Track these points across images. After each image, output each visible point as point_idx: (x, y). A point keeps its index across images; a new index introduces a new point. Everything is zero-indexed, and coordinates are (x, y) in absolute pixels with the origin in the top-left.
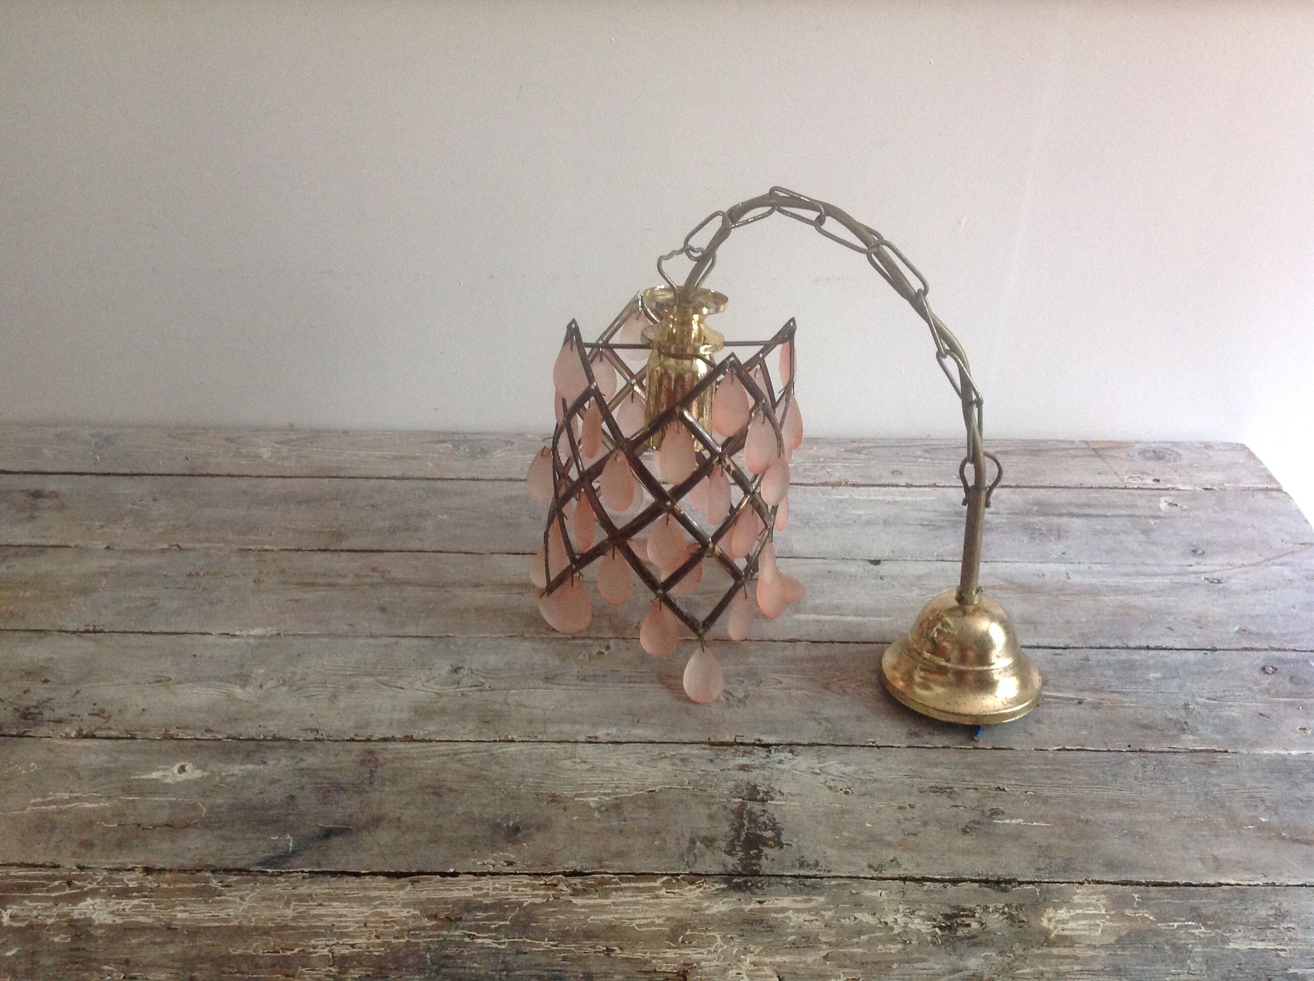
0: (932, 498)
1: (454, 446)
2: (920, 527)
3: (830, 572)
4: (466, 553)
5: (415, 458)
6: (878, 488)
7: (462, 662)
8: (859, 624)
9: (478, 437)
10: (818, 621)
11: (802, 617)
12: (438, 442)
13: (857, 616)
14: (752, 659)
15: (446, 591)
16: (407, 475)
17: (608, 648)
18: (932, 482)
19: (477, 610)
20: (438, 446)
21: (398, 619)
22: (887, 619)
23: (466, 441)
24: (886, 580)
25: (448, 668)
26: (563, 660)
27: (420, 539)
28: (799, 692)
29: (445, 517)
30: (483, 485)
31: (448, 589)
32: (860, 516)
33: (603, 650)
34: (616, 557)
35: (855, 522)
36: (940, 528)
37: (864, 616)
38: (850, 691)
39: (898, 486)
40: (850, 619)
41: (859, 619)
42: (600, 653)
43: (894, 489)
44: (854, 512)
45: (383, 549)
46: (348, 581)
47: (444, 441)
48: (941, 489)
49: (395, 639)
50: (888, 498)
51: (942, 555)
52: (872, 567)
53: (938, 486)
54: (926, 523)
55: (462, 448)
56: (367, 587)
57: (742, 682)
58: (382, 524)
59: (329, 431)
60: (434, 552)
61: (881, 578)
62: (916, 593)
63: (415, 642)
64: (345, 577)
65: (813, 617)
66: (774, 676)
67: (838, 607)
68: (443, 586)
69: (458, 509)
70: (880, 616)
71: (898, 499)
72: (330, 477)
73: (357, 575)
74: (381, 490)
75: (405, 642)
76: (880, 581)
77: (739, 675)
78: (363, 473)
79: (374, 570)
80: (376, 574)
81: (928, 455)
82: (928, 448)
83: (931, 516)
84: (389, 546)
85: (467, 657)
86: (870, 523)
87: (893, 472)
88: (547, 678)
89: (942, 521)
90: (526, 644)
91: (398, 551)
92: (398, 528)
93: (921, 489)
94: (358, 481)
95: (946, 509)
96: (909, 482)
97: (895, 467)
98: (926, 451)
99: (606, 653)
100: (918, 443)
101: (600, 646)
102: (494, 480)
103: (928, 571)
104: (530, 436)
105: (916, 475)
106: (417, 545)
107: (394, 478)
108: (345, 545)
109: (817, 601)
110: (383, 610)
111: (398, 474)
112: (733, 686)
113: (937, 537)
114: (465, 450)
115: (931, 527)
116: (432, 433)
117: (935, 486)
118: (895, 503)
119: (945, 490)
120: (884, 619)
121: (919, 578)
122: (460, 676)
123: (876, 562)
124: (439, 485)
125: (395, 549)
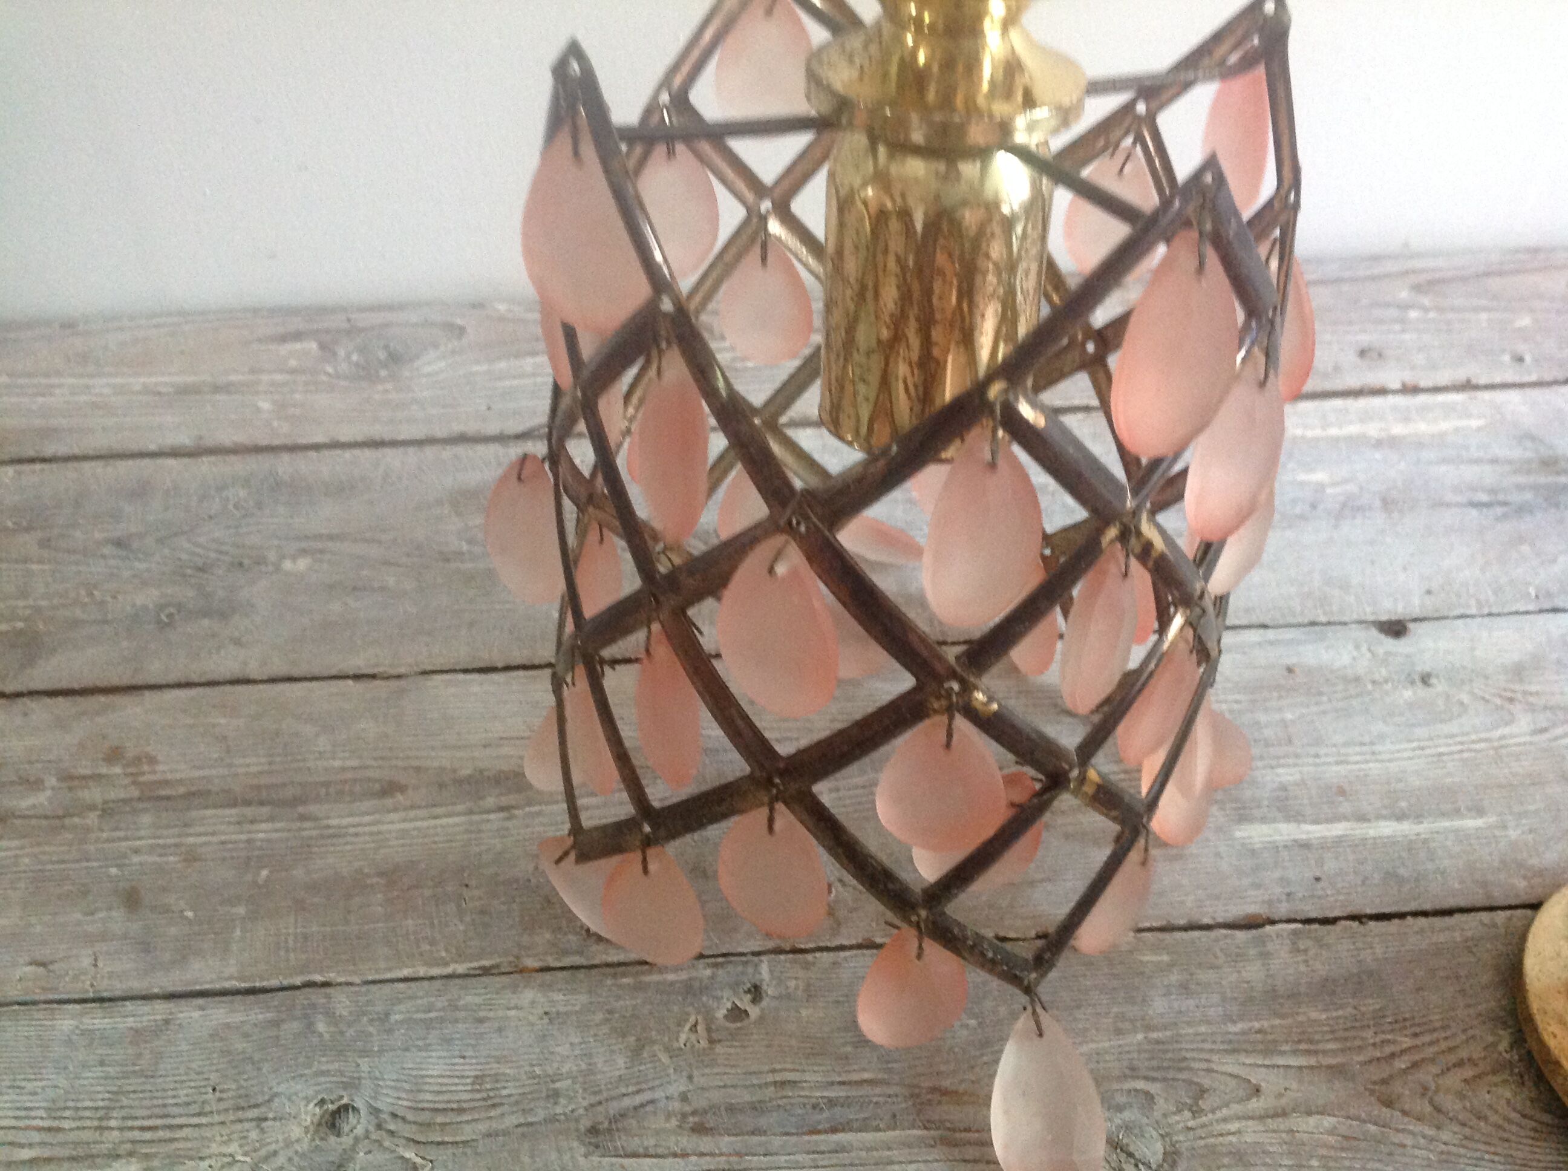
0: (1474, 423)
1: (323, 346)
2: (1474, 512)
3: (1290, 670)
4: (357, 677)
5: (226, 388)
6: (1338, 403)
7: (346, 1086)
8: (1411, 846)
9: (377, 318)
10: (1305, 846)
11: (1256, 833)
12: (283, 339)
13: (1400, 817)
14: (1159, 1006)
15: (303, 818)
16: (209, 442)
17: (756, 992)
18: (1460, 375)
19: (391, 875)
20: (285, 349)
21: (173, 931)
22: (1480, 822)
23: (352, 331)
24: (1440, 686)
25: (310, 1113)
26: (636, 1052)
27: (237, 642)
28: (1312, 1121)
29: (303, 564)
30: (392, 458)
31: (313, 809)
32: (1320, 487)
33: (745, 1002)
34: (778, 825)
35: (1314, 507)
36: (1522, 510)
37: (1419, 817)
38: (1450, 1103)
39: (1382, 391)
40: (1387, 828)
41: (1406, 828)
42: (737, 1014)
43: (1377, 401)
44: (1302, 477)
45: (139, 680)
46: (41, 799)
47: (298, 336)
48: (1486, 395)
49: (160, 1006)
50: (1373, 430)
51: (1549, 595)
52: (1389, 644)
53: (1477, 387)
54: (1484, 497)
55: (342, 353)
56: (92, 819)
57: (1150, 1097)
58: (140, 600)
59: (30, 324)
60: (273, 680)
61: (1425, 679)
62: (1523, 723)
63: (220, 1013)
64: (34, 784)
65: (1286, 831)
66: (1229, 1065)
67: (1342, 792)
68: (296, 801)
69: (331, 537)
70: (1457, 813)
71: (1398, 429)
72: (20, 461)
73: (67, 777)
74: (140, 492)
75: (189, 1013)
76: (1422, 692)
77: (1133, 1072)
78: (99, 442)
79: (114, 755)
80: (117, 770)
81: (1426, 301)
82: (1422, 278)
83: (1488, 475)
84: (154, 672)
85: (365, 1064)
86: (1349, 508)
87: (1362, 353)
88: (593, 1131)
89: (1520, 488)
90: (528, 995)
91: (179, 685)
92: (180, 607)
93: (1441, 398)
94: (87, 466)
95: (1517, 453)
96: (1409, 377)
97: (1365, 339)
98: (1417, 288)
99: (754, 1011)
100: (1390, 267)
101: (734, 986)
102: (420, 443)
103: (1529, 647)
104: (502, 307)
105: (1420, 359)
106: (227, 664)
107: (175, 453)
108: (42, 675)
109: (1287, 775)
110: (132, 900)
111: (184, 439)
112: (1127, 1115)
113: (1521, 539)
114: (348, 356)
115: (1499, 510)
116: (274, 312)
117: (1467, 386)
118: (1391, 443)
119: (1500, 396)
120: (1471, 823)
121: (1518, 671)
122: (347, 1141)
123: (1396, 629)
124: (284, 465)
125: (172, 678)
